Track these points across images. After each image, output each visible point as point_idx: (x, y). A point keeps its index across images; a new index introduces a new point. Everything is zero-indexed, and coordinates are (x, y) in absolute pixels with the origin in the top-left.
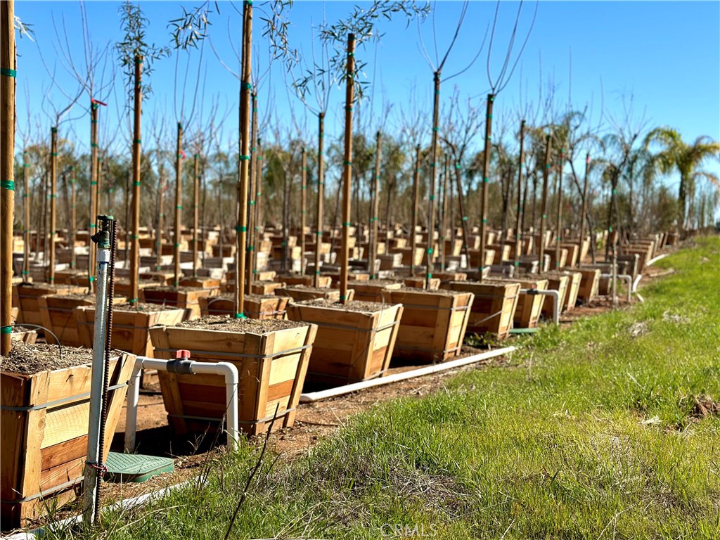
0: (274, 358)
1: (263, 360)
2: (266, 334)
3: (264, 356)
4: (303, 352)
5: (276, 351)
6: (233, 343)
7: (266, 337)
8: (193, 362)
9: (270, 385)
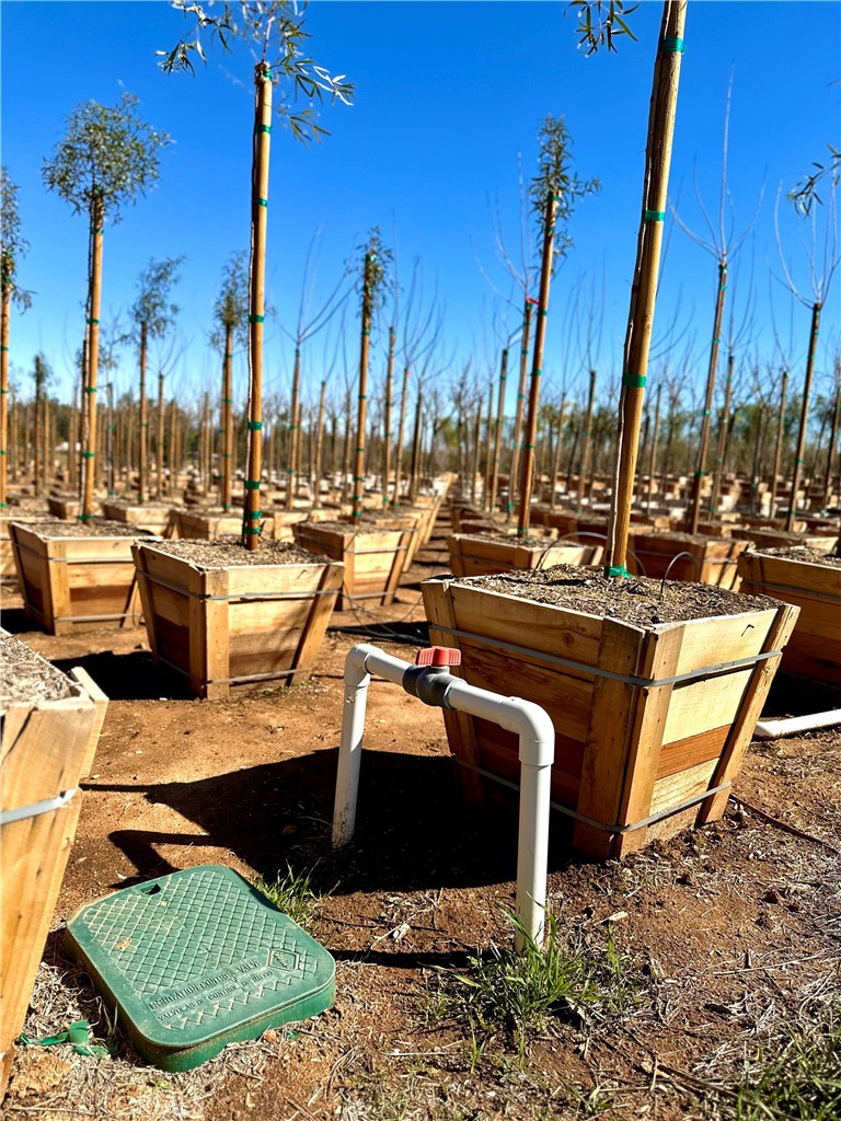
0: (679, 685)
1: (646, 694)
2: (659, 629)
3: (651, 682)
4: (758, 667)
5: (684, 669)
6: (577, 637)
7: (656, 637)
8: (459, 684)
9: (664, 742)
